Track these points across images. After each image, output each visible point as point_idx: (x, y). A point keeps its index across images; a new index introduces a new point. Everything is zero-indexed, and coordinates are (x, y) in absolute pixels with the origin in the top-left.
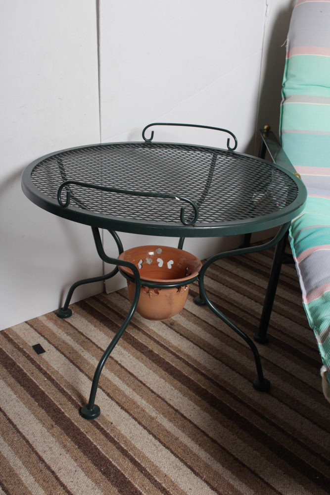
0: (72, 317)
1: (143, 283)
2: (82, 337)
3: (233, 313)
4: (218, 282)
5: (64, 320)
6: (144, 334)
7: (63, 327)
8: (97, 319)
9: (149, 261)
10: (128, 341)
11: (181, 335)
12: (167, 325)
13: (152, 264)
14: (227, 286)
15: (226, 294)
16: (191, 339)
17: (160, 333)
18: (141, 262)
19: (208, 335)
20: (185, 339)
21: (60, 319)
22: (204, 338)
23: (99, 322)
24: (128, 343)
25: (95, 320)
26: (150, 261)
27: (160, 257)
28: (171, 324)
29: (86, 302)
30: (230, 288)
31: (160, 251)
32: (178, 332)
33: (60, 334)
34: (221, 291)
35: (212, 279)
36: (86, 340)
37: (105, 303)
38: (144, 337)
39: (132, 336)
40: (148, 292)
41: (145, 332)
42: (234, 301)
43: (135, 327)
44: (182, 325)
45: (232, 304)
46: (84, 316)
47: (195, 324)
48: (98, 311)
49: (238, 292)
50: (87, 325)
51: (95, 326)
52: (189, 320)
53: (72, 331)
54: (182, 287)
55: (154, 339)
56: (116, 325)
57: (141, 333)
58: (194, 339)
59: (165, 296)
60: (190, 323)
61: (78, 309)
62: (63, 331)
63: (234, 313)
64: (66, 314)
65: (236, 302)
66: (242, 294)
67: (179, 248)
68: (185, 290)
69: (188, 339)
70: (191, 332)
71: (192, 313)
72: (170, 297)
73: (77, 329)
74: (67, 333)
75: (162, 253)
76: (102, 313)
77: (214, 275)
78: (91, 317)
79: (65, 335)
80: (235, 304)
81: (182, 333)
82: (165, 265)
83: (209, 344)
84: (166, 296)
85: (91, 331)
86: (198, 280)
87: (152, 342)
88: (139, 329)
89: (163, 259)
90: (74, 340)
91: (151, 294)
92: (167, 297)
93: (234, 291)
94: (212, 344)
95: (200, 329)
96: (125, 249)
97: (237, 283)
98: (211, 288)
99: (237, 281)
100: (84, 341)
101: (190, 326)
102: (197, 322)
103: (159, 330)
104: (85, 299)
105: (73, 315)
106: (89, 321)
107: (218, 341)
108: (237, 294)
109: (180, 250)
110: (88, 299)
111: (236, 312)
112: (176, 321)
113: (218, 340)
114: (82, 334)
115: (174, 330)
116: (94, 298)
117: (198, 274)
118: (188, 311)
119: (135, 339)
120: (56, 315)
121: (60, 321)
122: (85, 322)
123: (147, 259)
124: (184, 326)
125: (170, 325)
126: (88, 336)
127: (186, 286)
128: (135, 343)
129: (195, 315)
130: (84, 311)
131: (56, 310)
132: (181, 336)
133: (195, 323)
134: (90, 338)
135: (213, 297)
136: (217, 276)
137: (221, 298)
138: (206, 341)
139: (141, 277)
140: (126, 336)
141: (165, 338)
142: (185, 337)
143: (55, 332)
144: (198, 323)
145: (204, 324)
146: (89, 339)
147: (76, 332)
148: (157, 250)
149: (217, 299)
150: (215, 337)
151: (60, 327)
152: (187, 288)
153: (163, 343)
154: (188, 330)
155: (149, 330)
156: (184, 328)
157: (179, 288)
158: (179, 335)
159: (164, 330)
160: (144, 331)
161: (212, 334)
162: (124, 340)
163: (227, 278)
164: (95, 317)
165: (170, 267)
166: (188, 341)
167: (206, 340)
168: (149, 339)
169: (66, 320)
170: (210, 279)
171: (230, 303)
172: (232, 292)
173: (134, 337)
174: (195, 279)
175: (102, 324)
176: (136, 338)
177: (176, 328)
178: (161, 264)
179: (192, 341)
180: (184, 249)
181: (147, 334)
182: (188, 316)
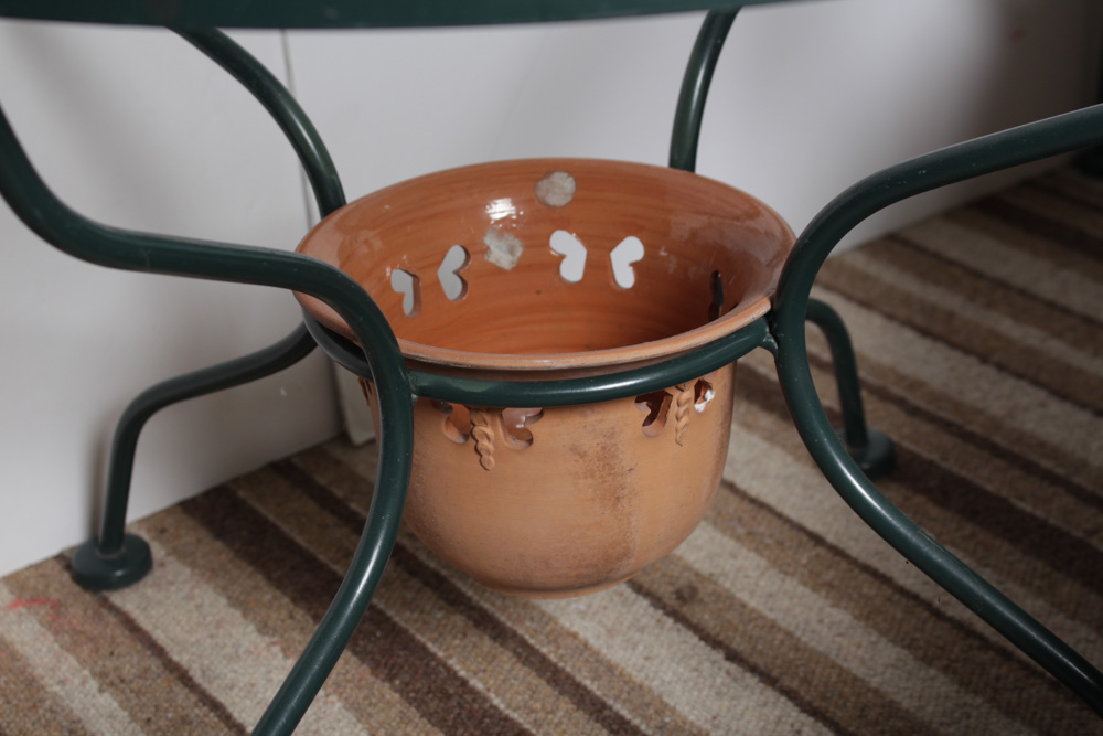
0: (149, 579)
1: (426, 380)
2: (181, 693)
3: (1033, 518)
4: (954, 345)
5: (105, 603)
6: (526, 662)
7: (92, 639)
8: (279, 584)
9: (502, 254)
10: (433, 705)
11: (733, 656)
12: (657, 601)
13: (521, 267)
14: (1001, 367)
15: (997, 408)
16: (787, 682)
17: (616, 654)
18: (455, 256)
19: (889, 653)
20: (751, 680)
21: (87, 597)
22: (860, 671)
23: (286, 600)
24: (428, 715)
25: (268, 594)
26: (511, 251)
27: (565, 225)
28: (679, 595)
29: (241, 494)
30: (1019, 376)
31: (560, 190)
32: (714, 642)
33: (62, 682)
34: (972, 397)
35: (924, 332)
36: (200, 711)
37: (339, 493)
38: (523, 676)
39: (452, 674)
40: (468, 434)
41: (533, 651)
42: (1042, 445)
43: (477, 624)
44: (743, 596)
45: (1029, 468)
46: (212, 574)
47: (814, 589)
48: (290, 545)
49: (1062, 395)
50: (218, 625)
51: (263, 629)
52: (784, 569)
53: (131, 661)
54: (675, 393)
55: (578, 686)
56: (381, 613)
57: (506, 658)
58: (806, 681)
59: (574, 449)
60: (791, 584)
61: (191, 534)
62: (83, 663)
63: (1040, 513)
64: (116, 565)
65: (1054, 453)
66: (1083, 405)
67: (673, 163)
68: (700, 407)
69: (769, 679)
70: (789, 634)
71: (801, 529)
72: (607, 456)
73: (159, 651)
74: (101, 675)
75: (575, 200)
76: (312, 549)
77: (930, 310)
78: (248, 578)
79: (93, 685)
80: (1046, 464)
81: (738, 644)
82: (598, 266)
83: (891, 709)
84: (576, 451)
85: (234, 658)
86: (768, 347)
87: (565, 705)
88: (500, 634)
89: (582, 237)
90: (133, 717)
91: (484, 443)
92: (583, 455)
93: (1042, 395)
94: (905, 704)
95: (842, 616)
96: (352, 192)
97: (1056, 348)
98: (915, 385)
99: (1059, 335)
100: (185, 721)
101: (786, 603)
102: (829, 576)
103: (611, 633)
104: (236, 481)
105: (157, 572)
106: (235, 602)
107: (943, 685)
108: (1056, 407)
109: (681, 174)
110: (251, 479)
111: (1050, 509)
112: (710, 579)
113: (942, 678)
114: (184, 678)
115: (697, 630)
116: (288, 471)
117: (765, 307)
118: (779, 516)
119: (473, 691)
120: (66, 576)
121: (80, 604)
122: (213, 602)
123: (490, 241)
124: (753, 603)
125: (672, 602)
126: (215, 691)
127: (707, 386)
128: (471, 712)
129: (817, 540)
130: (219, 544)
131: (72, 549)
132: (733, 667)
133: (816, 583)
134: (222, 698)
135: (926, 428)
136: (950, 315)
137: (967, 437)
138: (876, 691)
139: (407, 347)
140: (427, 674)
141: (638, 677)
142: (754, 669)
143: (39, 671)
144: (830, 586)
145: (869, 588)
146: (216, 706)
147: (154, 664)
148: (544, 184)
149: (947, 440)
150: (927, 661)
151: (75, 641)
152: (710, 395)
153: (625, 713)
154: (773, 626)
155: (558, 635)
156: (755, 617)
157: (655, 399)
158: (719, 656)
159: (642, 630)
160: (524, 643)
161: (911, 646)
162: (410, 702)
163: (1007, 326)
164: (269, 578)
165: (625, 278)
166: (771, 694)
167: (875, 682)
168: (546, 690)
169: (116, 598)
170: (909, 335)
171: (1018, 457)
172: (1029, 395)
173: (464, 683)
174: (746, 338)
175: (300, 614)
176: (480, 686)
177: (706, 618)
178: (573, 268)
179: (790, 694)
180: (706, 167)
181: (544, 659)
182: (780, 543)
